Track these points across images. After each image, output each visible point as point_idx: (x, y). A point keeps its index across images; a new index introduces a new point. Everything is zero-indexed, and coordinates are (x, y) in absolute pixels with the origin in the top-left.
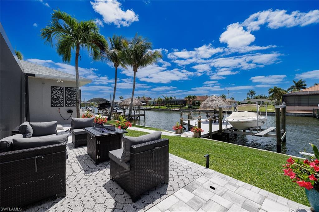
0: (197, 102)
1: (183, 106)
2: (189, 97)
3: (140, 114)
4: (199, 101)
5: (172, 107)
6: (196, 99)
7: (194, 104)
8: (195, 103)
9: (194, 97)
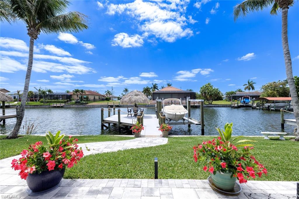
0: (85, 97)
1: (68, 101)
2: (77, 91)
3: (6, 115)
4: (87, 96)
5: (51, 102)
6: (84, 94)
7: (81, 99)
8: (83, 98)
9: (82, 91)
